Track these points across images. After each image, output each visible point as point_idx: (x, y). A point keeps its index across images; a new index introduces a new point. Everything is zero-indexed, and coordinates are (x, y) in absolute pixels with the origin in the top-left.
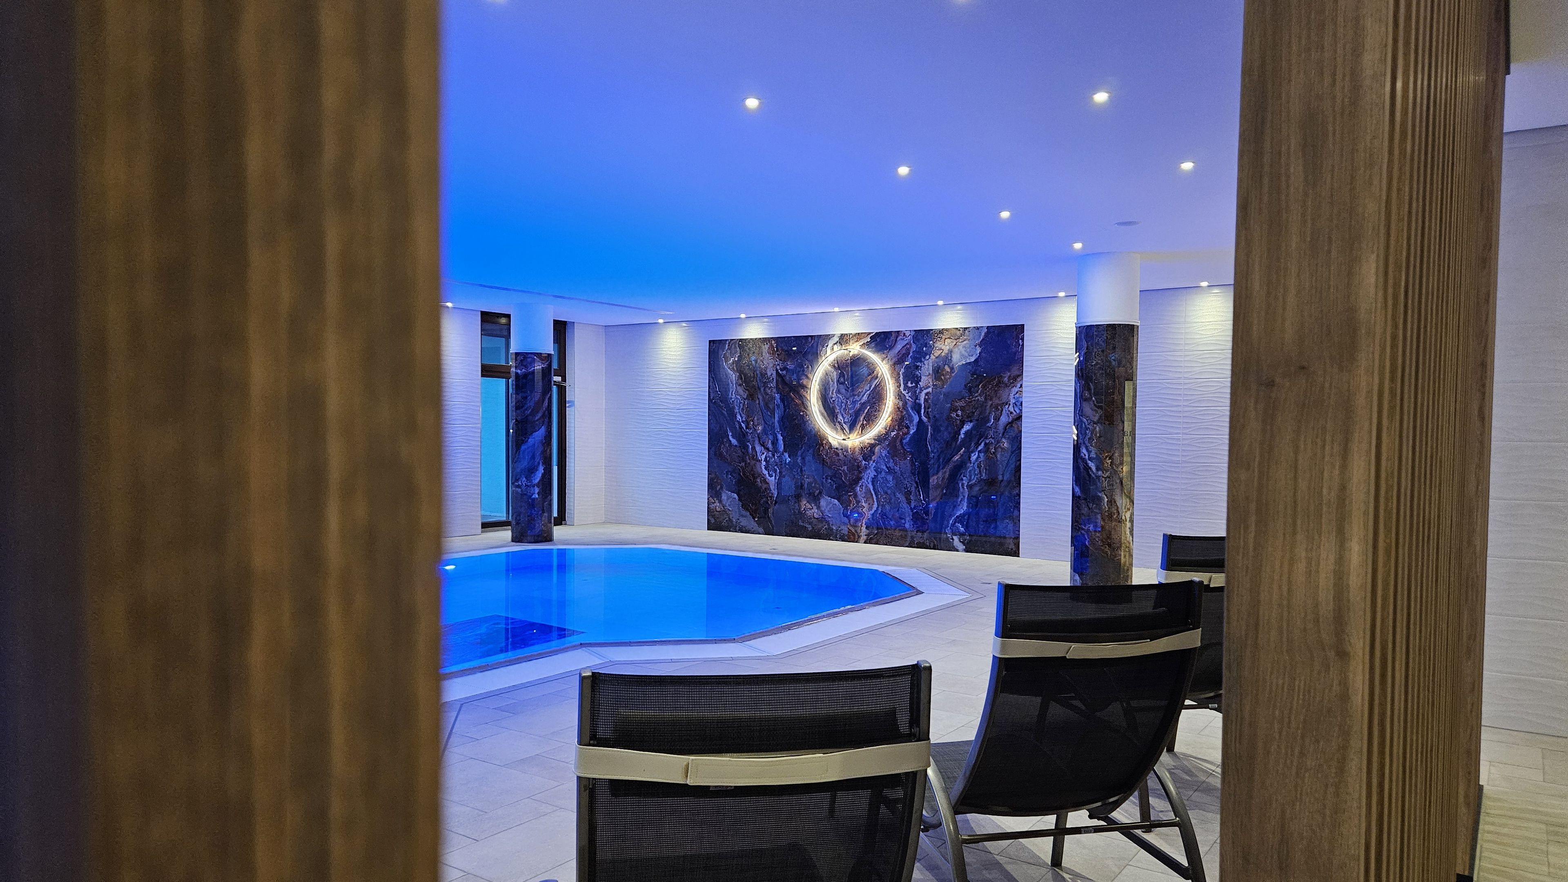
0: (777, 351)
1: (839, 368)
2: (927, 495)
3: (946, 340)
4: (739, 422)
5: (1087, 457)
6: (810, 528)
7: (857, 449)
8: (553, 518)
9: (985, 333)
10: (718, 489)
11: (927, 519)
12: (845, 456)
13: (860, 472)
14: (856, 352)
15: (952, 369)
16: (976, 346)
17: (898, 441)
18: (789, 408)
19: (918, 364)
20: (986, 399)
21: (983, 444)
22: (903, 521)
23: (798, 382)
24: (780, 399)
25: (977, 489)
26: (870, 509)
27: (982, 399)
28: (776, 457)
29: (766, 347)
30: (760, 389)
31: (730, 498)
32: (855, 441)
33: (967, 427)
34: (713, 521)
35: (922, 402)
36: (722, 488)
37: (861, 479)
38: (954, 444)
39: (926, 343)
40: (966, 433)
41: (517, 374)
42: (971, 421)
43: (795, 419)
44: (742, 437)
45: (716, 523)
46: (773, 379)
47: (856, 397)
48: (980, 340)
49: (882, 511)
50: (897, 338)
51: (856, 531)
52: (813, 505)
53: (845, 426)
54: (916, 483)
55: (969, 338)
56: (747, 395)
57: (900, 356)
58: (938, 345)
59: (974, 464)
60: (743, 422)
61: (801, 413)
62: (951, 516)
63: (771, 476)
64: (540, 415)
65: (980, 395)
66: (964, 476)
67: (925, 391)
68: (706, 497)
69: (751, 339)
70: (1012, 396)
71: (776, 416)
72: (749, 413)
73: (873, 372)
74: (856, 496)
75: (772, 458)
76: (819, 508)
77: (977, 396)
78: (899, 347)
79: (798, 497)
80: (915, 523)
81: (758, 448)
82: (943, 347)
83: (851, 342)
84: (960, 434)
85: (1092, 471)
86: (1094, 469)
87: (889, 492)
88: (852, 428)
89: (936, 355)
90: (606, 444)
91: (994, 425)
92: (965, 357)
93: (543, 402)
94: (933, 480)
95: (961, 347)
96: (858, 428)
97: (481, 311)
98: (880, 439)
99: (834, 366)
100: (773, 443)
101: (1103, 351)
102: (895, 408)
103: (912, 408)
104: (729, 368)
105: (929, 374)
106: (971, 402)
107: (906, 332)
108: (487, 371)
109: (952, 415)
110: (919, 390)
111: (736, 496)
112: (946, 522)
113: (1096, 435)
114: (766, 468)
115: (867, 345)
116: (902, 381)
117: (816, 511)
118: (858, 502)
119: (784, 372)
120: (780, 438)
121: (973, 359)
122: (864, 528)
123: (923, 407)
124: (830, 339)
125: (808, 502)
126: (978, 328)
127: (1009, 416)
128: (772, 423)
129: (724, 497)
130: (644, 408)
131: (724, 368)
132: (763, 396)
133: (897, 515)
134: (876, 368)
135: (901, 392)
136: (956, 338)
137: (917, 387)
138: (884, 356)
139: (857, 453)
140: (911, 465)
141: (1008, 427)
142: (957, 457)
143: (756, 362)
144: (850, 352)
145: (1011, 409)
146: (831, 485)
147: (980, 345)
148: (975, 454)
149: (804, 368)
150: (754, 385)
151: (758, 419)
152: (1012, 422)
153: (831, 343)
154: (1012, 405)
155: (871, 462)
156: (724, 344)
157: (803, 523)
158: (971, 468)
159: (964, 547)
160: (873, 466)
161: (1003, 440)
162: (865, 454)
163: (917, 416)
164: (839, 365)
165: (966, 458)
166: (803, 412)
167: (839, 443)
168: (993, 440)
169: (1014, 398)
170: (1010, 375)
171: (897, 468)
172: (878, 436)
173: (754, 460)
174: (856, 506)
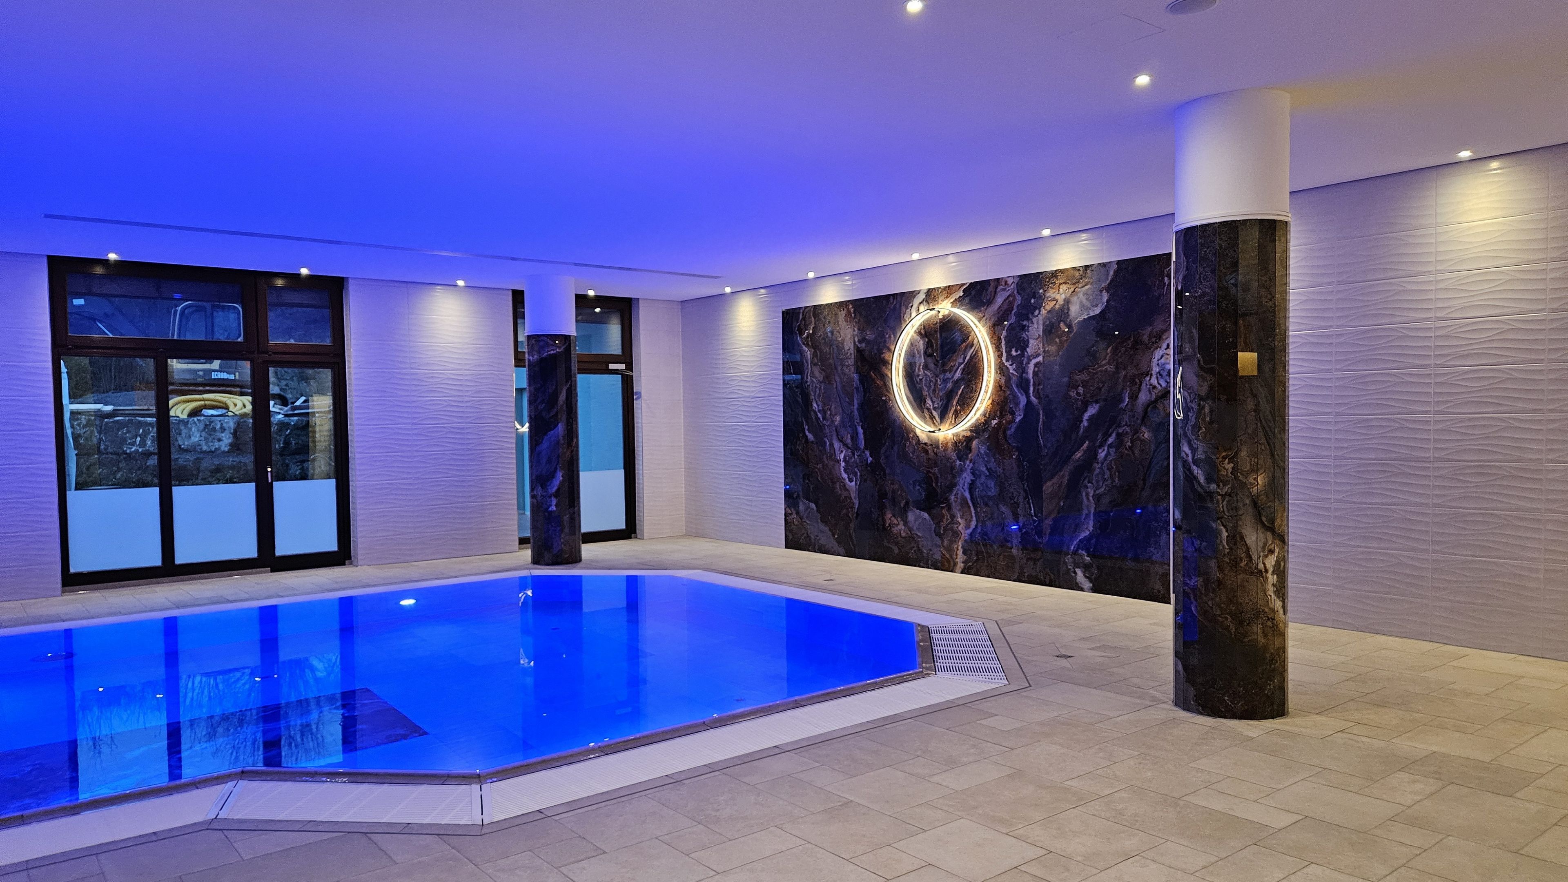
0: (854, 318)
1: (926, 335)
2: (1039, 509)
3: (1061, 287)
4: (815, 412)
6: (896, 551)
7: (950, 445)
9: (1115, 272)
10: (796, 496)
11: (1040, 543)
12: (936, 454)
13: (954, 477)
14: (946, 312)
15: (1069, 326)
16: (1101, 291)
17: (1001, 434)
18: (870, 392)
19: (1025, 323)
20: (1117, 368)
21: (1114, 435)
22: (1009, 545)
23: (880, 356)
24: (860, 380)
25: (1106, 500)
26: (967, 527)
27: (1111, 368)
28: (856, 457)
29: (842, 314)
30: (836, 368)
31: (808, 509)
32: (947, 433)
33: (1092, 410)
34: (790, 537)
35: (1031, 376)
36: (800, 495)
37: (955, 485)
38: (1074, 436)
39: (1034, 293)
40: (1091, 419)
41: (529, 360)
42: (1097, 402)
43: (877, 406)
44: (818, 429)
45: (794, 540)
47: (948, 373)
48: (1108, 282)
49: (982, 530)
50: (996, 288)
51: (951, 556)
53: (935, 413)
54: (1025, 491)
55: (1091, 281)
56: (824, 377)
57: (1001, 313)
58: (1051, 293)
59: (1102, 464)
60: (819, 411)
61: (884, 398)
62: (1072, 540)
63: (851, 480)
64: (556, 409)
65: (1109, 363)
66: (1089, 482)
67: (1034, 361)
68: (783, 507)
69: (827, 304)
70: (1155, 361)
71: (856, 402)
72: (826, 399)
73: (968, 338)
74: (949, 508)
75: (851, 458)
76: (906, 523)
77: (1103, 365)
78: (999, 300)
79: (882, 508)
80: (1024, 548)
81: (837, 445)
82: (1058, 295)
83: (940, 301)
84: (1082, 422)
87: (991, 503)
88: (943, 417)
89: (1048, 308)
90: (684, 442)
91: (1129, 406)
92: (1088, 309)
93: (561, 395)
94: (1048, 487)
95: (1081, 295)
97: (511, 290)
98: (978, 430)
99: (921, 333)
100: (852, 438)
102: (995, 387)
103: (1017, 386)
104: (804, 344)
105: (1039, 335)
106: (1096, 373)
107: (1008, 279)
109: (1071, 394)
110: (1026, 360)
111: (814, 506)
112: (1064, 548)
114: (845, 471)
115: (958, 302)
116: (1004, 347)
117: (903, 527)
118: (953, 517)
119: (863, 345)
120: (860, 431)
121: (1097, 311)
122: (960, 552)
123: (1032, 383)
124: (915, 297)
125: (894, 515)
126: (1104, 265)
127: (1150, 393)
128: (851, 412)
129: (802, 507)
130: (719, 398)
131: (799, 345)
132: (841, 379)
133: (1001, 536)
134: (971, 332)
135: (1003, 363)
136: (1075, 281)
137: (1023, 356)
138: (981, 315)
139: (949, 450)
140: (1018, 467)
141: (1149, 409)
142: (1079, 455)
143: (832, 332)
144: (939, 312)
145: (1154, 381)
146: (919, 493)
147: (1108, 289)
148: (1104, 450)
149: (885, 337)
150: (830, 364)
151: (835, 408)
152: (1156, 401)
153: (916, 302)
154: (1154, 376)
155: (968, 462)
156: (799, 313)
157: (888, 543)
158: (1097, 471)
159: (1091, 585)
160: (970, 467)
161: (1143, 429)
162: (960, 451)
163: (1024, 397)
164: (926, 332)
165: (1092, 455)
166: (886, 396)
167: (929, 437)
168: (1128, 429)
169: (1158, 364)
170: (1152, 331)
171: (1000, 470)
172: (976, 426)
173: (833, 460)
174: (950, 523)
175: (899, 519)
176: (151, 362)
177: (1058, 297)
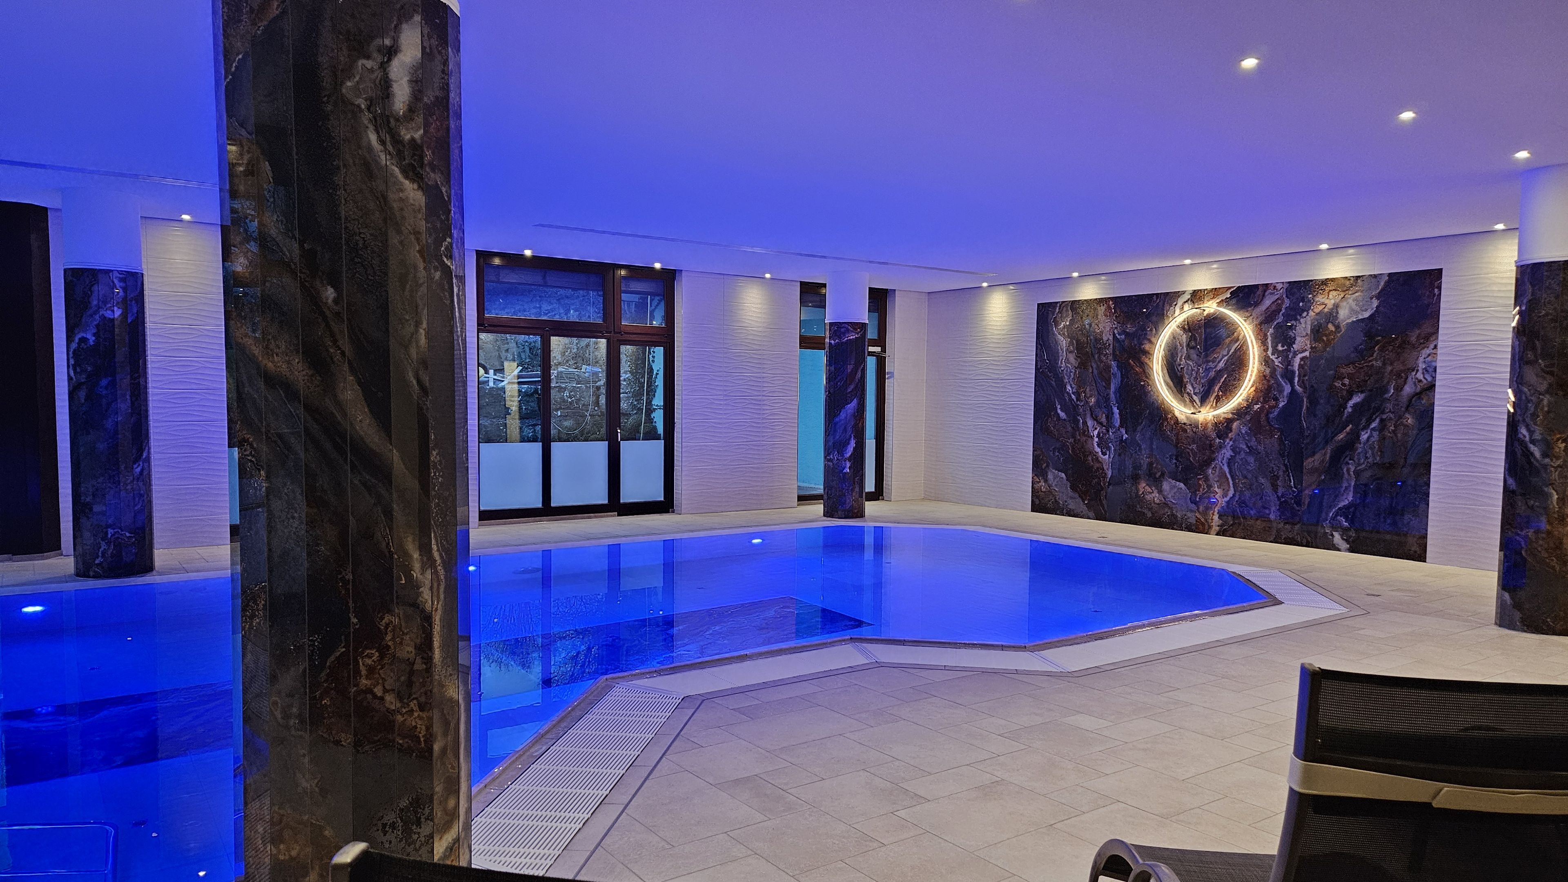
0: (1115, 313)
1: (1189, 330)
2: (1299, 481)
3: (1331, 293)
4: (1068, 393)
5: (1527, 439)
6: (1149, 515)
7: (1210, 425)
8: (864, 494)
9: (1385, 282)
10: (1043, 467)
11: (1299, 511)
12: (1195, 433)
13: (1213, 452)
14: (1212, 311)
15: (1338, 327)
16: (1371, 298)
17: (1263, 416)
18: (1128, 378)
19: (1293, 322)
20: (1384, 364)
21: (1378, 420)
22: (1267, 512)
23: (1140, 347)
24: (1118, 367)
25: (1368, 474)
26: (1225, 495)
27: (1379, 363)
28: (1111, 434)
29: (1102, 309)
30: (1093, 357)
31: (1057, 478)
32: (1207, 414)
33: (1357, 399)
34: (1037, 502)
35: (1296, 367)
36: (1048, 466)
37: (1214, 460)
38: (1337, 422)
39: (1303, 297)
40: (1355, 406)
41: (831, 344)
42: (1362, 392)
43: (1135, 390)
44: (1072, 410)
45: (1040, 505)
46: (1109, 345)
47: (1210, 364)
48: (1378, 291)
49: (1239, 499)
50: (1265, 291)
51: (1206, 520)
53: (1195, 397)
54: (1285, 465)
55: (1362, 289)
56: (1079, 363)
57: (1269, 313)
58: (1320, 298)
59: (1365, 444)
60: (1073, 393)
61: (1142, 383)
62: (1330, 507)
63: (1104, 454)
64: (852, 387)
65: (1376, 360)
66: (1350, 460)
67: (1300, 356)
68: (1031, 475)
69: (1085, 300)
70: (1421, 359)
71: (1113, 386)
72: (1081, 382)
73: (1233, 334)
74: (1206, 479)
75: (1106, 435)
76: (1160, 492)
77: (1371, 361)
78: (1267, 302)
79: (1136, 478)
80: (1283, 513)
81: (1090, 423)
82: (1326, 301)
83: (1205, 301)
84: (1346, 408)
85: (1535, 458)
86: (1537, 454)
87: (1250, 476)
88: (1204, 400)
89: (1317, 311)
90: (926, 417)
91: (1394, 396)
92: (1357, 313)
93: (856, 374)
94: (1309, 463)
95: (1351, 301)
96: (1212, 399)
97: (801, 282)
98: (1239, 413)
99: (1183, 328)
100: (1107, 417)
101: (1557, 297)
102: (1260, 376)
103: (1282, 377)
104: (1060, 334)
105: (1307, 334)
106: (1362, 368)
107: (1277, 285)
108: (807, 342)
109: (1336, 384)
110: (1291, 354)
111: (1063, 475)
112: (1323, 515)
113: (1542, 409)
114: (1098, 446)
115: (1226, 302)
116: (1269, 343)
117: (1157, 495)
118: (1210, 487)
119: (1123, 337)
120: (1116, 411)
121: (1366, 315)
122: (1216, 517)
123: (1297, 374)
124: (1179, 296)
125: (1147, 485)
126: (1375, 276)
127: (1416, 386)
128: (1108, 395)
129: (1050, 476)
130: (966, 379)
131: (1054, 334)
132: (1097, 364)
133: (1260, 504)
134: (1237, 329)
135: (1269, 357)
136: (1345, 288)
137: (1290, 351)
138: (1248, 314)
139: (1209, 430)
140: (1280, 445)
141: (1414, 399)
142: (1342, 436)
143: (1090, 325)
144: (1204, 310)
145: (1420, 376)
146: (1176, 466)
147: (1378, 297)
148: (1367, 432)
149: (1146, 330)
150: (1087, 352)
151: (1090, 391)
152: (1420, 393)
153: (1180, 301)
154: (1420, 371)
155: (1228, 440)
156: (1055, 308)
157: (1141, 508)
158: (1360, 450)
159: (1348, 546)
160: (1230, 445)
161: (1407, 415)
162: (1219, 431)
163: (1289, 386)
164: (1189, 327)
165: (1354, 437)
166: (1144, 381)
167: (1187, 418)
168: (1392, 416)
169: (1425, 362)
170: (1419, 334)
171: (1261, 448)
172: (1238, 410)
173: (1085, 436)
174: (1207, 491)
175: (1153, 488)
176: (538, 338)
177: (1327, 301)
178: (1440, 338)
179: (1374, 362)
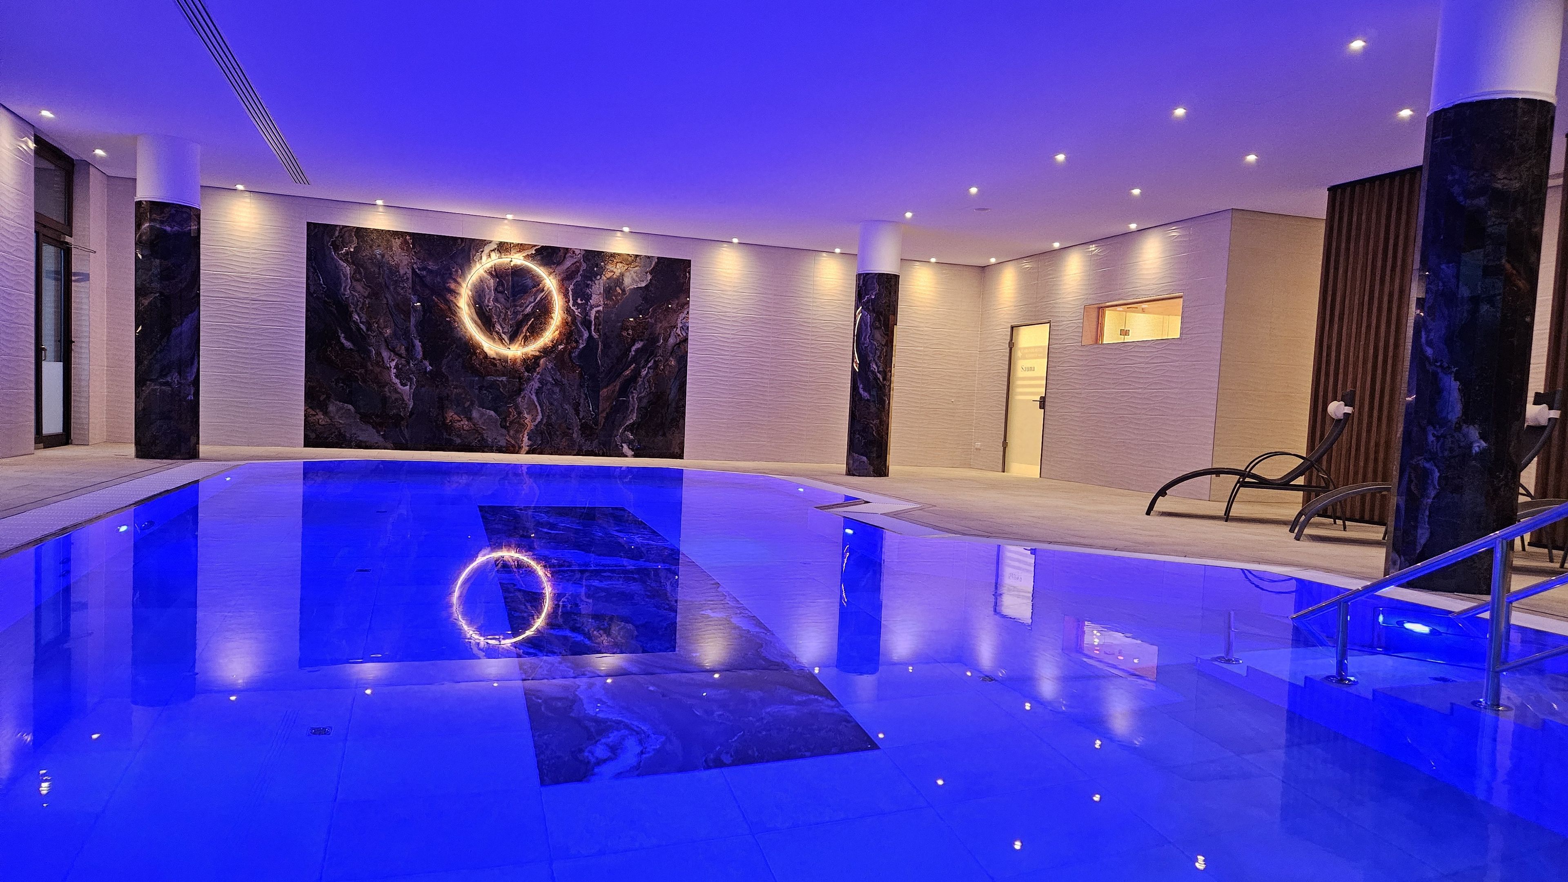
0: (414, 248)
1: (497, 276)
2: (596, 406)
3: (618, 264)
4: (355, 323)
6: (455, 442)
7: (518, 360)
9: (656, 263)
10: (322, 399)
11: (596, 429)
12: (504, 367)
13: (522, 384)
14: (518, 263)
15: (623, 291)
16: (647, 273)
17: (566, 355)
18: (431, 312)
19: (589, 282)
20: (656, 321)
21: (652, 362)
22: (571, 431)
23: (443, 285)
24: (419, 301)
25: (645, 401)
26: (534, 420)
27: (653, 321)
28: (412, 365)
29: (397, 242)
30: (388, 288)
31: (341, 410)
32: (515, 351)
33: (638, 345)
34: (313, 436)
35: (593, 319)
36: (327, 398)
37: (524, 390)
38: (624, 360)
39: (597, 264)
40: (637, 351)
42: (642, 340)
43: (439, 325)
44: (360, 340)
45: (317, 438)
46: (408, 278)
47: (518, 308)
48: (651, 268)
49: (547, 422)
50: (566, 254)
51: (516, 442)
52: (462, 417)
53: (504, 336)
54: (586, 394)
55: (640, 265)
56: (369, 293)
57: (569, 272)
58: (610, 267)
59: (644, 378)
60: (362, 322)
61: (448, 319)
62: (620, 426)
63: (404, 385)
65: (651, 317)
66: (634, 390)
67: (595, 309)
68: (303, 408)
69: (376, 230)
70: (679, 320)
71: (413, 320)
72: (372, 313)
73: (539, 285)
74: (516, 407)
75: (405, 366)
76: (470, 419)
77: (647, 318)
78: (568, 263)
79: (442, 408)
80: (583, 432)
81: (385, 354)
82: (615, 269)
83: (513, 251)
84: (630, 351)
87: (555, 403)
88: (513, 338)
89: (608, 276)
91: (662, 345)
92: (637, 282)
94: (604, 392)
95: (632, 272)
96: (520, 339)
98: (546, 351)
99: (490, 274)
100: (407, 350)
102: (563, 323)
103: (581, 324)
104: (341, 259)
105: (601, 293)
106: (642, 323)
107: (576, 251)
109: (624, 334)
110: (589, 307)
111: (350, 408)
112: (615, 432)
114: (396, 377)
115: (531, 257)
116: (571, 296)
117: (466, 423)
118: (519, 413)
119: (424, 273)
120: (418, 343)
121: (643, 285)
122: (526, 439)
123: (593, 323)
124: (485, 245)
125: (456, 414)
126: (649, 257)
127: (676, 338)
128: (407, 327)
129: (332, 408)
131: (332, 258)
132: (393, 297)
133: (564, 425)
134: (542, 281)
135: (570, 307)
136: (628, 263)
137: (587, 305)
138: (551, 270)
139: (518, 364)
140: (580, 378)
141: (674, 348)
142: (628, 372)
143: (383, 256)
144: (511, 261)
145: (679, 332)
146: (486, 396)
147: (651, 273)
148: (645, 370)
149: (453, 271)
150: (380, 283)
151: (385, 322)
152: (679, 344)
153: (487, 249)
154: (679, 328)
155: (535, 374)
156: (336, 230)
157: (449, 436)
158: (640, 382)
159: (633, 452)
160: (538, 378)
161: (671, 359)
162: (528, 366)
163: (587, 332)
164: (497, 273)
165: (636, 373)
166: (450, 317)
167: (497, 354)
168: (661, 358)
169: (681, 322)
170: (678, 303)
171: (565, 381)
172: (544, 348)
173: (379, 366)
174: (517, 418)
177: (615, 270)
178: (691, 307)
179: (650, 320)
